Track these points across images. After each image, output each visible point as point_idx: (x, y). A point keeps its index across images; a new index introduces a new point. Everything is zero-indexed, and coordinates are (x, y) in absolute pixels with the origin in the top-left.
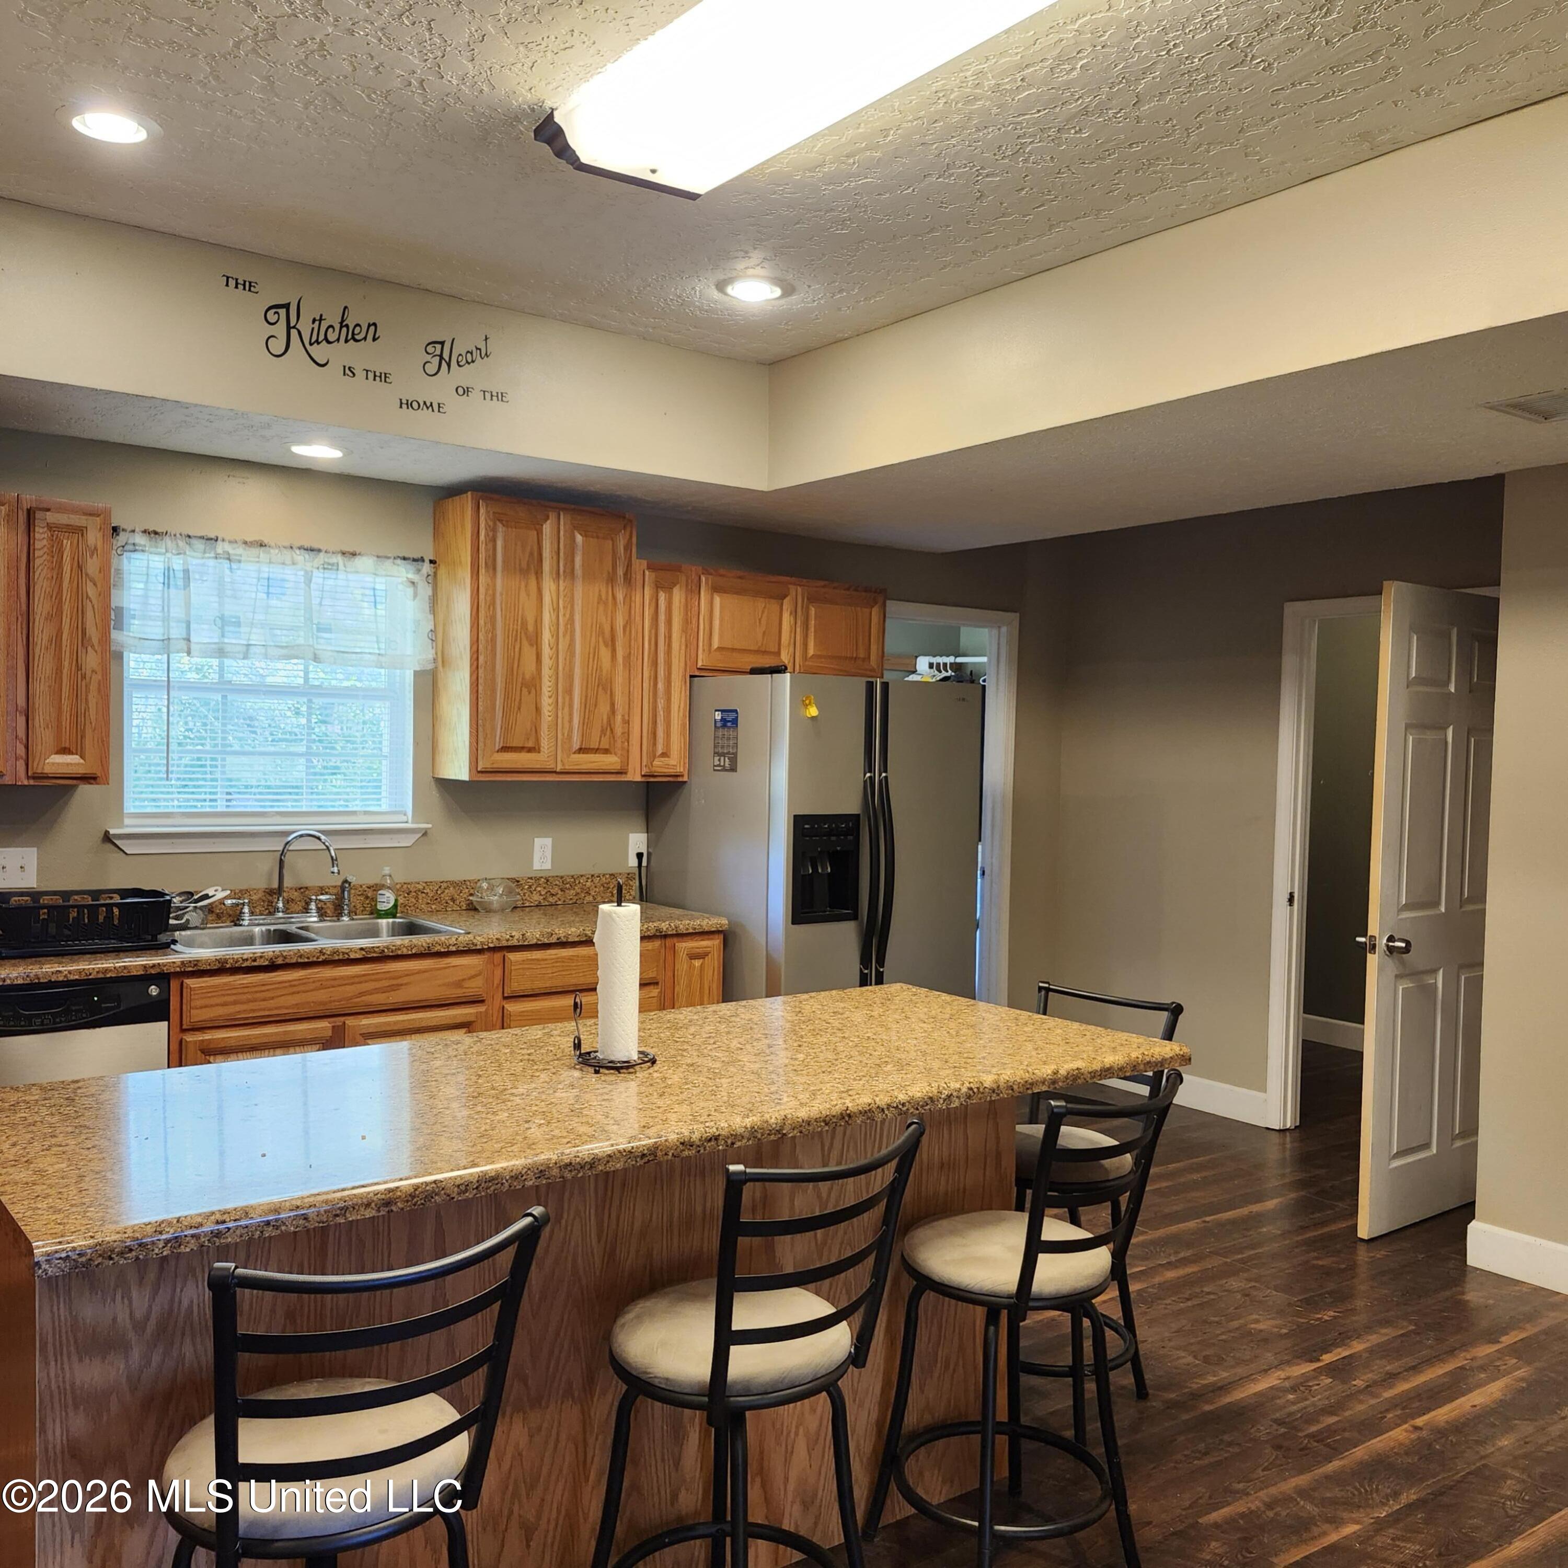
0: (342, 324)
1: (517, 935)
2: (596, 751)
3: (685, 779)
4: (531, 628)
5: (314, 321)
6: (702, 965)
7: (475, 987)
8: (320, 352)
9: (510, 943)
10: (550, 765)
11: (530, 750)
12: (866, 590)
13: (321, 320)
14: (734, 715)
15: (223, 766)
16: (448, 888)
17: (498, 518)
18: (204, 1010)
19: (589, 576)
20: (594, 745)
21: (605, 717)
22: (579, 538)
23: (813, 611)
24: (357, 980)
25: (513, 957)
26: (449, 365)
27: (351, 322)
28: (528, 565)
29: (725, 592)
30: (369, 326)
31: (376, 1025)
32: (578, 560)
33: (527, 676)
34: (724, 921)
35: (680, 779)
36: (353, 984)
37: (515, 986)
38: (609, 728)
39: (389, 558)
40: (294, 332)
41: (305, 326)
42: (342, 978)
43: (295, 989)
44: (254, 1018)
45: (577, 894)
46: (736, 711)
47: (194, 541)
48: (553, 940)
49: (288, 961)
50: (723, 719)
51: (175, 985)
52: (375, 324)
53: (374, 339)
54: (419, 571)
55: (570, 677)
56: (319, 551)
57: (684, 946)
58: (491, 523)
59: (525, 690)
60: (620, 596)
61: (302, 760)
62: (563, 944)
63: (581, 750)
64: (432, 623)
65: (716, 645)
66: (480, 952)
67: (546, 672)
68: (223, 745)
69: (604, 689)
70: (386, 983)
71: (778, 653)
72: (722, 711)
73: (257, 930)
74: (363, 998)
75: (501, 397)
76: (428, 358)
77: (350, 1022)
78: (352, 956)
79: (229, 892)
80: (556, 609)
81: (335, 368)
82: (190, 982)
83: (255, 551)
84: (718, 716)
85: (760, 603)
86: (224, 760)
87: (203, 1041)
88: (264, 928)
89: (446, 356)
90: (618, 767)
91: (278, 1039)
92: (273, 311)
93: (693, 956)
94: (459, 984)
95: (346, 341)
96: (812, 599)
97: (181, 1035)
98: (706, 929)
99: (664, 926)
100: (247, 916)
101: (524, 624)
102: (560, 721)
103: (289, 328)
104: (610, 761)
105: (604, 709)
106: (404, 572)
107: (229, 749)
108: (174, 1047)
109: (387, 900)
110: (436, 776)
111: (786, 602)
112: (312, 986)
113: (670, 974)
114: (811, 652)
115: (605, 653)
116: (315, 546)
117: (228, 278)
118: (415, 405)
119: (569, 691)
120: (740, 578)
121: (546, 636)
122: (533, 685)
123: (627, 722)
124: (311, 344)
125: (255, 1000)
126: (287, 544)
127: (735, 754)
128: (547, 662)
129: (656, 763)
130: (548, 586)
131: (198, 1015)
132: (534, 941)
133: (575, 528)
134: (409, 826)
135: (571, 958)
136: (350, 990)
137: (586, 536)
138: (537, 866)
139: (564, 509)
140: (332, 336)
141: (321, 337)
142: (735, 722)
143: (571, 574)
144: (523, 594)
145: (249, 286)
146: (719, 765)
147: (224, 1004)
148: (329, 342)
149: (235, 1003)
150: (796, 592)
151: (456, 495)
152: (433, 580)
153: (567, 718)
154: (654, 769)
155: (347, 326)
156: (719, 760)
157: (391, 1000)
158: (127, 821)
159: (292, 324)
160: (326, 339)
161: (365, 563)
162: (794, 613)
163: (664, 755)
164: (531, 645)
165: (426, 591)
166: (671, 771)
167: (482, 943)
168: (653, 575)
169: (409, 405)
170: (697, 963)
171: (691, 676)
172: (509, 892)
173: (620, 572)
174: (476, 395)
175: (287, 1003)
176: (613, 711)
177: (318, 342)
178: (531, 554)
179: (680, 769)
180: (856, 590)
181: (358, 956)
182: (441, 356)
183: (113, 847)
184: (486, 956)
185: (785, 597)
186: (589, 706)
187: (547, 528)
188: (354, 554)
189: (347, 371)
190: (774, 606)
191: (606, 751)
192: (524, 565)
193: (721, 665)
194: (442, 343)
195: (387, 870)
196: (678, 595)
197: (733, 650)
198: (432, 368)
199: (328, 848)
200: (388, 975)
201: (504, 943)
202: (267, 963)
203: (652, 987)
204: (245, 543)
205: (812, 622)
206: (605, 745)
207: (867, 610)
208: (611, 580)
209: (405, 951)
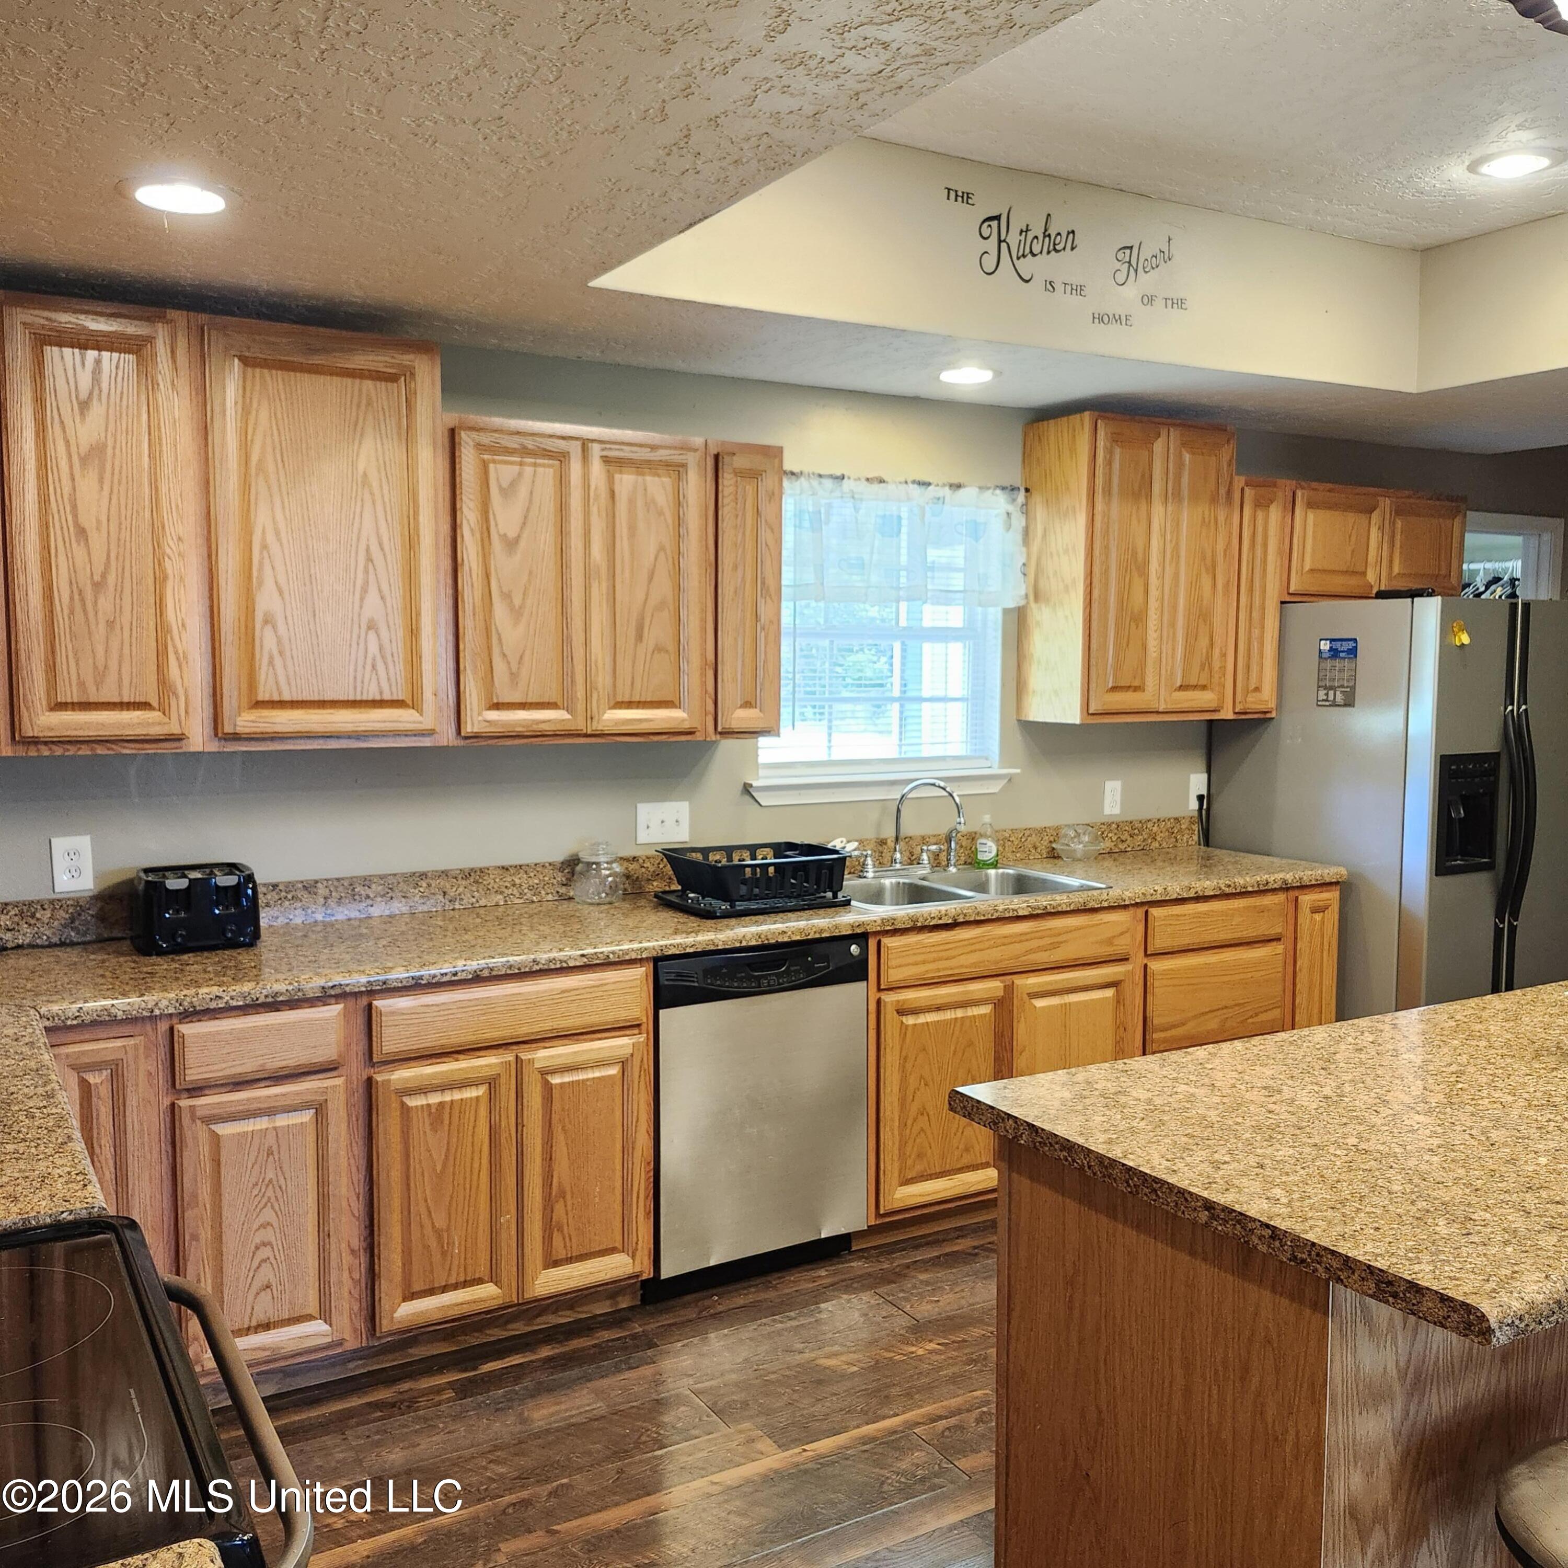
0: (1046, 235)
1: (1160, 889)
2: (1195, 687)
3: (1273, 715)
4: (1140, 556)
5: (1022, 231)
6: (1323, 918)
7: (1122, 945)
8: (1026, 266)
9: (1154, 898)
10: (1154, 706)
11: (1136, 689)
12: (1450, 499)
13: (1027, 230)
14: (1352, 644)
15: (830, 714)
16: (1030, 835)
17: (1116, 439)
18: (900, 969)
19: (1195, 497)
20: (1193, 681)
21: (1204, 651)
22: (1187, 457)
23: (1399, 524)
24: (1023, 938)
25: (1155, 912)
26: (1136, 271)
27: (1052, 232)
28: (1140, 490)
29: (1318, 508)
30: (1069, 233)
31: (1039, 984)
32: (1185, 480)
33: (1136, 611)
34: (1343, 871)
35: (1268, 716)
36: (1021, 941)
37: (1159, 942)
38: (1207, 663)
39: (989, 488)
40: (1004, 245)
41: (1014, 238)
42: (1010, 936)
43: (973, 948)
44: (939, 977)
45: (1145, 840)
46: (1355, 640)
47: (824, 481)
48: (1192, 894)
49: (967, 919)
50: (1331, 649)
51: (872, 943)
52: (1073, 232)
53: (1073, 249)
54: (1014, 500)
55: (1174, 608)
56: (929, 484)
57: (1307, 899)
58: (1108, 445)
59: (1133, 625)
60: (1221, 518)
61: (896, 706)
62: (1199, 899)
63: (1182, 688)
64: (1025, 555)
65: (1307, 567)
66: (1125, 907)
67: (1153, 605)
68: (831, 692)
69: (1205, 621)
70: (1047, 941)
71: (1364, 574)
72: (1332, 640)
73: (887, 882)
74: (1029, 957)
75: (1179, 303)
76: (1118, 265)
77: (1019, 981)
78: (1021, 913)
79: (856, 844)
80: (1164, 536)
81: (1038, 284)
82: (887, 941)
83: (876, 487)
84: (1325, 646)
85: (1351, 517)
86: (830, 707)
87: (898, 1001)
88: (894, 880)
89: (1134, 263)
90: (1213, 705)
91: (956, 999)
92: (986, 224)
93: (1315, 910)
94: (1110, 941)
95: (1049, 252)
96: (1399, 512)
97: (878, 995)
98: (1328, 880)
99: (1289, 877)
100: (870, 868)
101: (1135, 554)
102: (1164, 655)
103: (1000, 241)
104: (1205, 699)
105: (1204, 642)
106: (999, 502)
107: (837, 696)
108: (873, 1007)
109: (988, 850)
110: (1023, 718)
111: (1375, 516)
112: (987, 944)
113: (1291, 928)
114: (1396, 570)
115: (1206, 582)
116: (927, 479)
117: (949, 190)
118: (1106, 319)
119: (1173, 625)
120: (1329, 491)
121: (1154, 566)
122: (1139, 619)
123: (1224, 655)
124: (1018, 258)
125: (940, 959)
126: (903, 480)
127: (1353, 688)
128: (1154, 593)
129: (1249, 699)
130: (1158, 510)
131: (893, 975)
132: (1174, 896)
133: (1184, 444)
134: (996, 771)
135: (1207, 914)
136: (1018, 948)
137: (1193, 454)
138: (1107, 811)
139: (1174, 425)
140: (1036, 249)
141: (1027, 250)
142: (1353, 652)
143: (1178, 496)
144: (1134, 522)
145: (966, 197)
146: (1327, 700)
147: (916, 964)
148: (1034, 255)
149: (924, 962)
150: (1385, 504)
151: (1063, 416)
152: (1026, 508)
153: (1170, 652)
154: (1247, 706)
155: (1049, 236)
156: (1327, 694)
157: (1053, 958)
158: (761, 772)
159: (1002, 238)
160: (1031, 252)
161: (969, 493)
162: (1381, 528)
163: (1257, 689)
164: (1140, 576)
165: (1019, 521)
166: (1262, 707)
167: (1130, 898)
168: (1253, 492)
169: (1101, 320)
170: (1318, 917)
171: (1282, 603)
172: (1096, 839)
173: (1223, 491)
174: (1159, 303)
175: (965, 962)
176: (1212, 645)
177: (1024, 256)
178: (1143, 476)
179: (1272, 704)
180: (1438, 499)
181: (1026, 913)
182: (1129, 262)
183: (752, 801)
184: (1132, 911)
185: (1371, 512)
186: (1191, 637)
187: (1159, 446)
188: (959, 486)
189: (1049, 286)
190: (1363, 518)
191: (1204, 688)
192: (1136, 488)
193: (1313, 589)
194: (1131, 248)
195: (987, 818)
196: (1275, 513)
197: (1324, 571)
198: (1121, 277)
199: (951, 795)
200: (1048, 932)
201: (1149, 899)
202: (950, 921)
203: (1275, 943)
204: (868, 480)
205: (1398, 537)
206: (1203, 682)
207: (1449, 522)
208: (1214, 500)
209: (1065, 908)
